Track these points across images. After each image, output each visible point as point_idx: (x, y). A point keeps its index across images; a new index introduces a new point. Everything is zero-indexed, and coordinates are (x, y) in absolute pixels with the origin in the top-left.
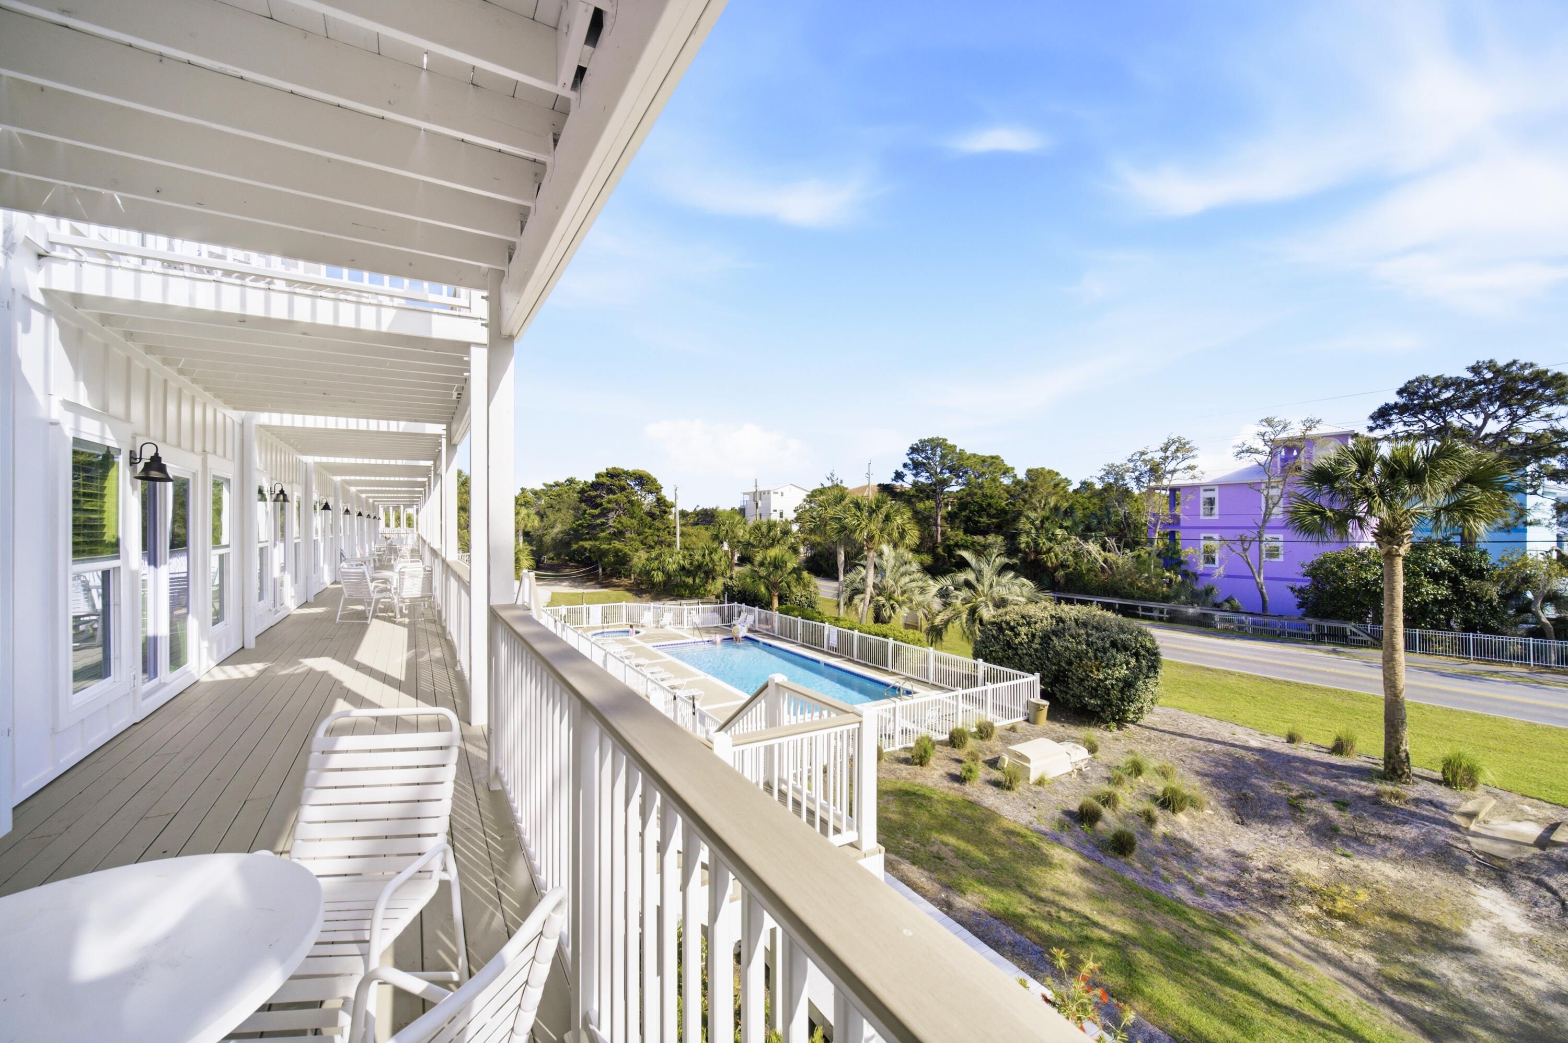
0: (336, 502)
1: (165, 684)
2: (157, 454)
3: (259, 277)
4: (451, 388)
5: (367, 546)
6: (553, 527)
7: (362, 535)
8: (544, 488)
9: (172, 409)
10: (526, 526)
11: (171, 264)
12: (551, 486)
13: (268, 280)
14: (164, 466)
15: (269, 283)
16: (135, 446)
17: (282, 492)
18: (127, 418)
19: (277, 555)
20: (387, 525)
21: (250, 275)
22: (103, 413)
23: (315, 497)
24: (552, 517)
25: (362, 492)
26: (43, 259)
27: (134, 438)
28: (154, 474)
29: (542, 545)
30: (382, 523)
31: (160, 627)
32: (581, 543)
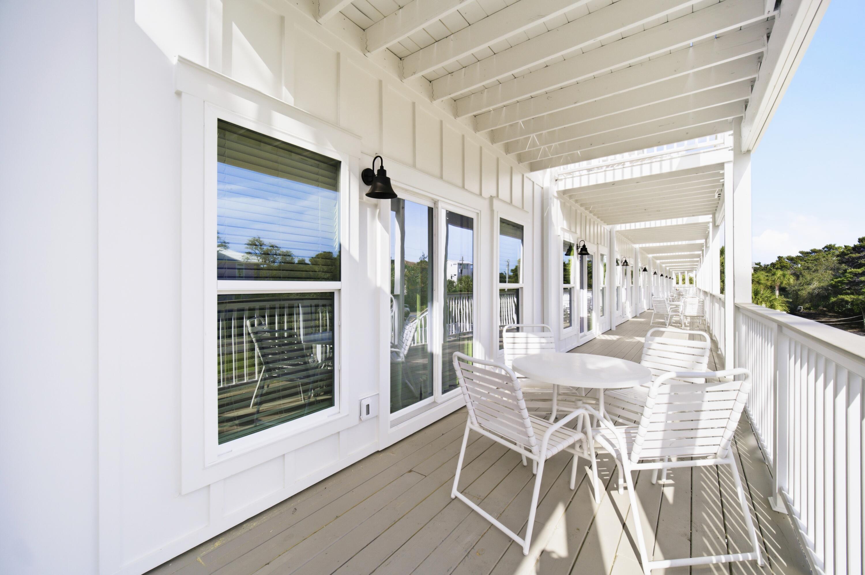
0: (650, 268)
1: (586, 335)
2: (584, 244)
3: (619, 164)
4: (714, 192)
5: (666, 293)
6: (809, 284)
7: (663, 287)
8: (800, 255)
9: (588, 227)
10: (782, 283)
11: (589, 170)
12: (807, 253)
13: (623, 163)
14: (586, 248)
15: (623, 165)
16: (578, 242)
17: (626, 261)
18: (576, 233)
19: (623, 292)
20: (677, 283)
21: (616, 164)
22: (570, 231)
23: (640, 265)
24: (808, 277)
25: (663, 263)
26: (557, 181)
27: (578, 239)
28: (584, 252)
29: (797, 298)
30: (674, 281)
31: (585, 314)
32: (841, 297)
